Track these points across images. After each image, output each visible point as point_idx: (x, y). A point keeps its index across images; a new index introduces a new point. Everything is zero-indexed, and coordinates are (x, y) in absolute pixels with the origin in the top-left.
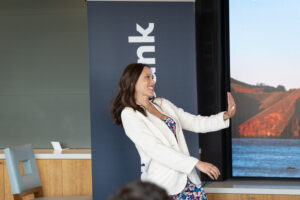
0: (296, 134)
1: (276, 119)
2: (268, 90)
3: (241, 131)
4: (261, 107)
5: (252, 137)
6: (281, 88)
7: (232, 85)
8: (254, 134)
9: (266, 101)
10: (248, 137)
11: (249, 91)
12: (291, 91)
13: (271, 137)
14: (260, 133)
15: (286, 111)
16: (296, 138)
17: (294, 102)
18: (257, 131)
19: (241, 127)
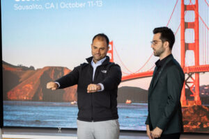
0: (41, 98)
1: (29, 88)
2: (25, 69)
3: (8, 96)
4: (20, 81)
5: (16, 100)
6: (32, 68)
7: (3, 65)
8: (16, 98)
9: (23, 77)
10: (13, 100)
11: (13, 70)
12: (38, 70)
13: (26, 100)
14: (20, 98)
15: (35, 83)
16: (40, 101)
17: (40, 77)
18: (18, 96)
19: (9, 93)
